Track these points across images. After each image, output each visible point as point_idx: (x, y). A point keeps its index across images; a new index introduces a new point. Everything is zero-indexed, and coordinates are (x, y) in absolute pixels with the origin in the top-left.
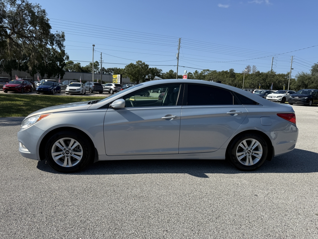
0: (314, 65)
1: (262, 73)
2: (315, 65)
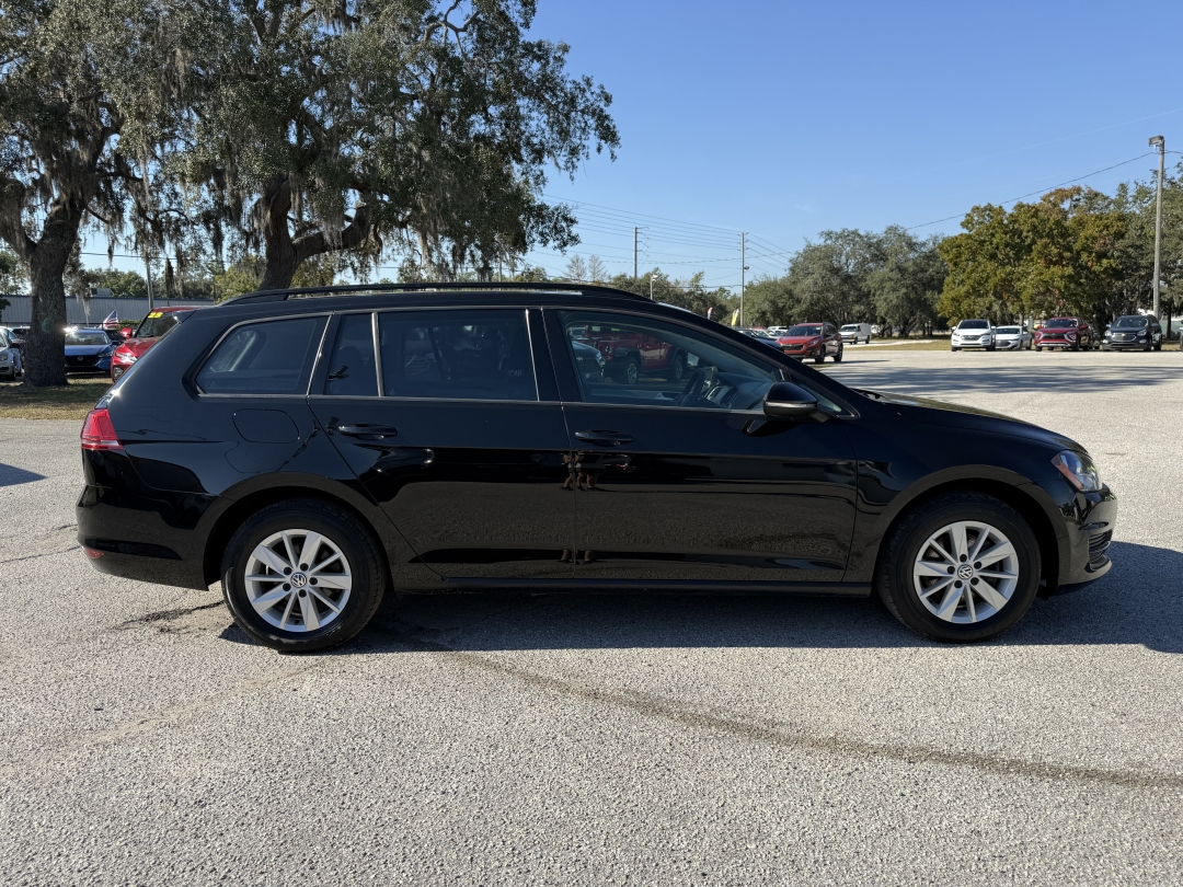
2: (797, 257)
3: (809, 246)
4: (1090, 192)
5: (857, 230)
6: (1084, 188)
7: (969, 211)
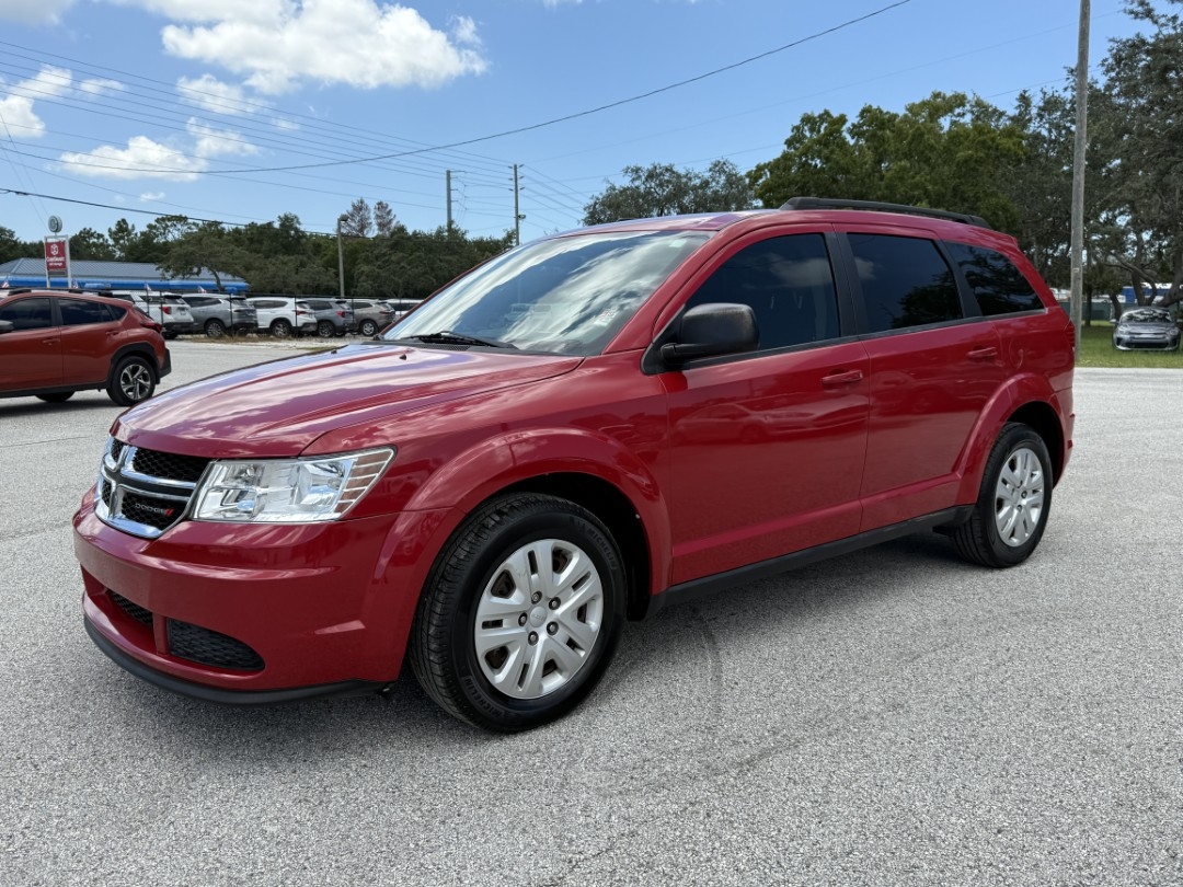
0: (592, 202)
1: (415, 234)
2: (596, 203)
3: (614, 189)
4: (979, 104)
5: (671, 166)
6: (970, 97)
7: (797, 122)
